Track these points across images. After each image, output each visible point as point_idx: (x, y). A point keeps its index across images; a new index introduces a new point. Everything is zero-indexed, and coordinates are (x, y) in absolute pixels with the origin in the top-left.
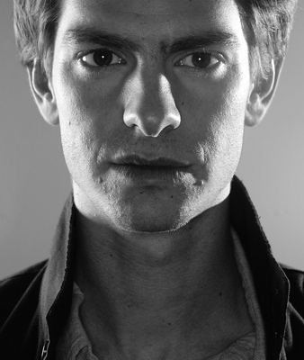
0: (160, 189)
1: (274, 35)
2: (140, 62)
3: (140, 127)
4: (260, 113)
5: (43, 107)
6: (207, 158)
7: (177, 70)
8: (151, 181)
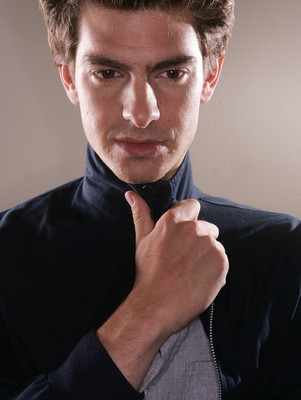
0: (147, 159)
1: (219, 46)
2: (133, 78)
3: (133, 121)
4: (209, 93)
5: (70, 93)
6: (176, 136)
7: (157, 80)
8: (141, 154)
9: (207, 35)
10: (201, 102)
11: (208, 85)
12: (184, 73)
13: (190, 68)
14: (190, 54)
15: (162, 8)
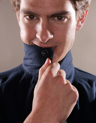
7: (53, 21)
11: (80, 22)
12: (65, 18)
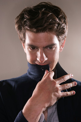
9: (60, 37)
10: (60, 52)
11: (61, 47)
12: (53, 47)
13: (55, 46)
14: (55, 43)
15: (47, 32)
